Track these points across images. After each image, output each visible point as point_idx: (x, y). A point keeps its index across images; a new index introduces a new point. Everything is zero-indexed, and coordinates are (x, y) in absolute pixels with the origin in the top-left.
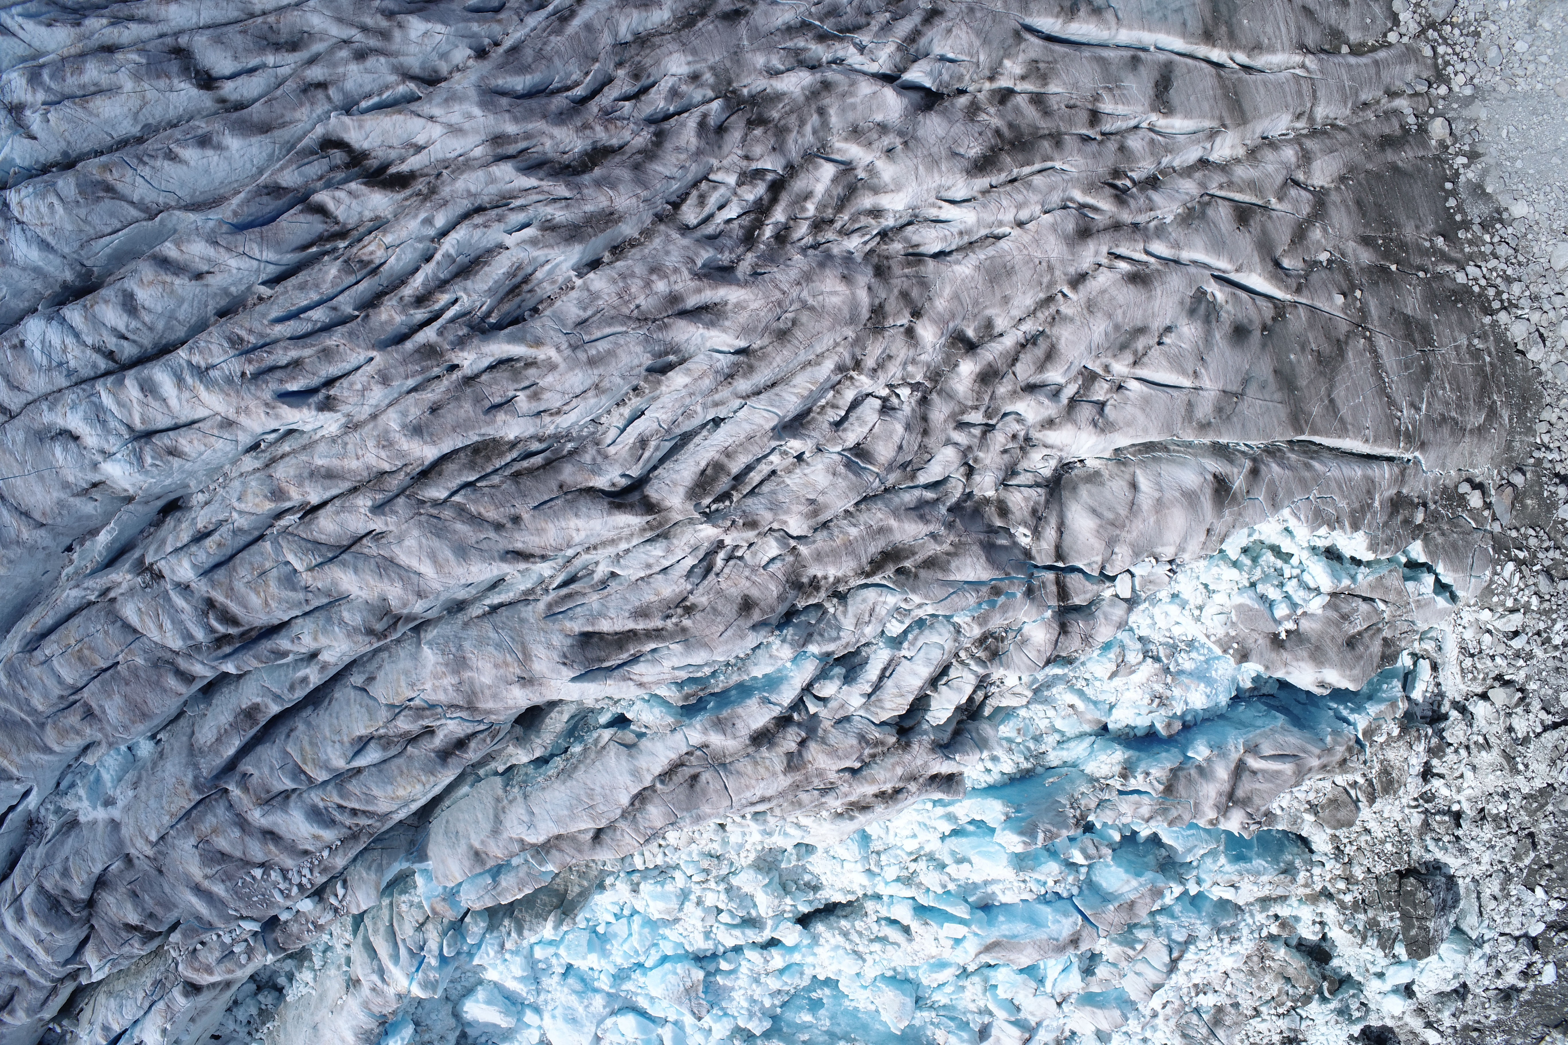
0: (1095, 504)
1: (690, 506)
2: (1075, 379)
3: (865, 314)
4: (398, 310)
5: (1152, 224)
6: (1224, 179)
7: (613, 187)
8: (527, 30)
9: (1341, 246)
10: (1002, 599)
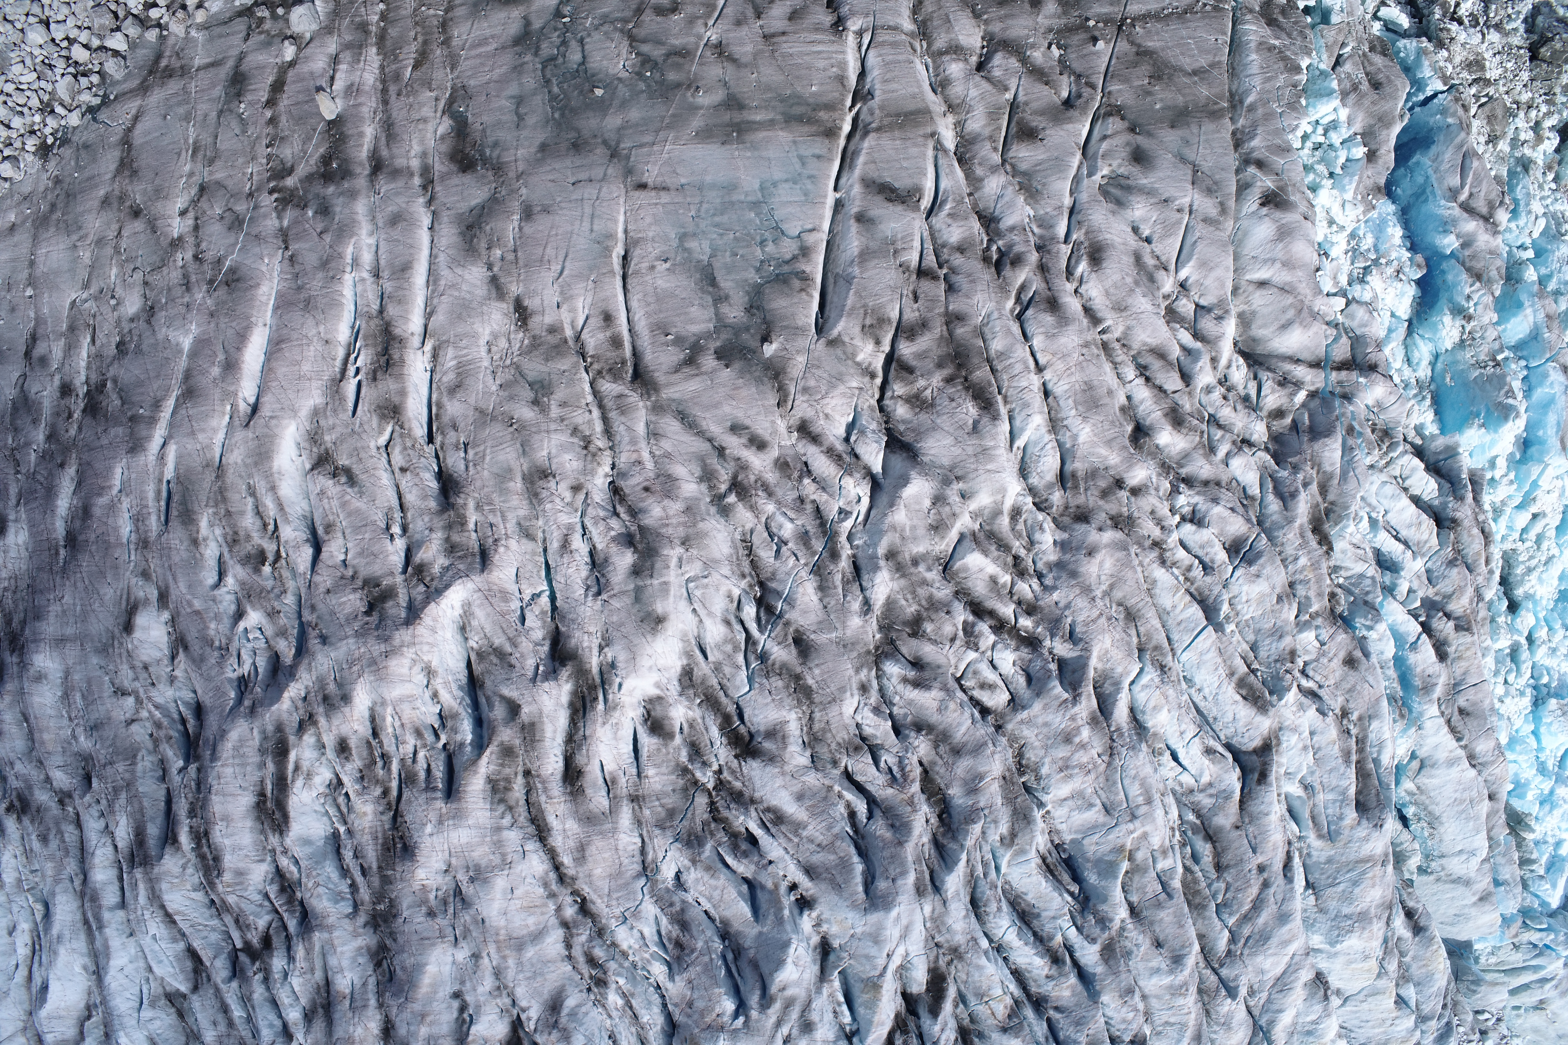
0: (1276, 325)
1: (1272, 711)
2: (1173, 330)
3: (1118, 535)
4: (1063, 980)
5: (1036, 230)
6: (988, 145)
7: (981, 777)
8: (787, 857)
9: (1042, 30)
10: (1355, 424)
